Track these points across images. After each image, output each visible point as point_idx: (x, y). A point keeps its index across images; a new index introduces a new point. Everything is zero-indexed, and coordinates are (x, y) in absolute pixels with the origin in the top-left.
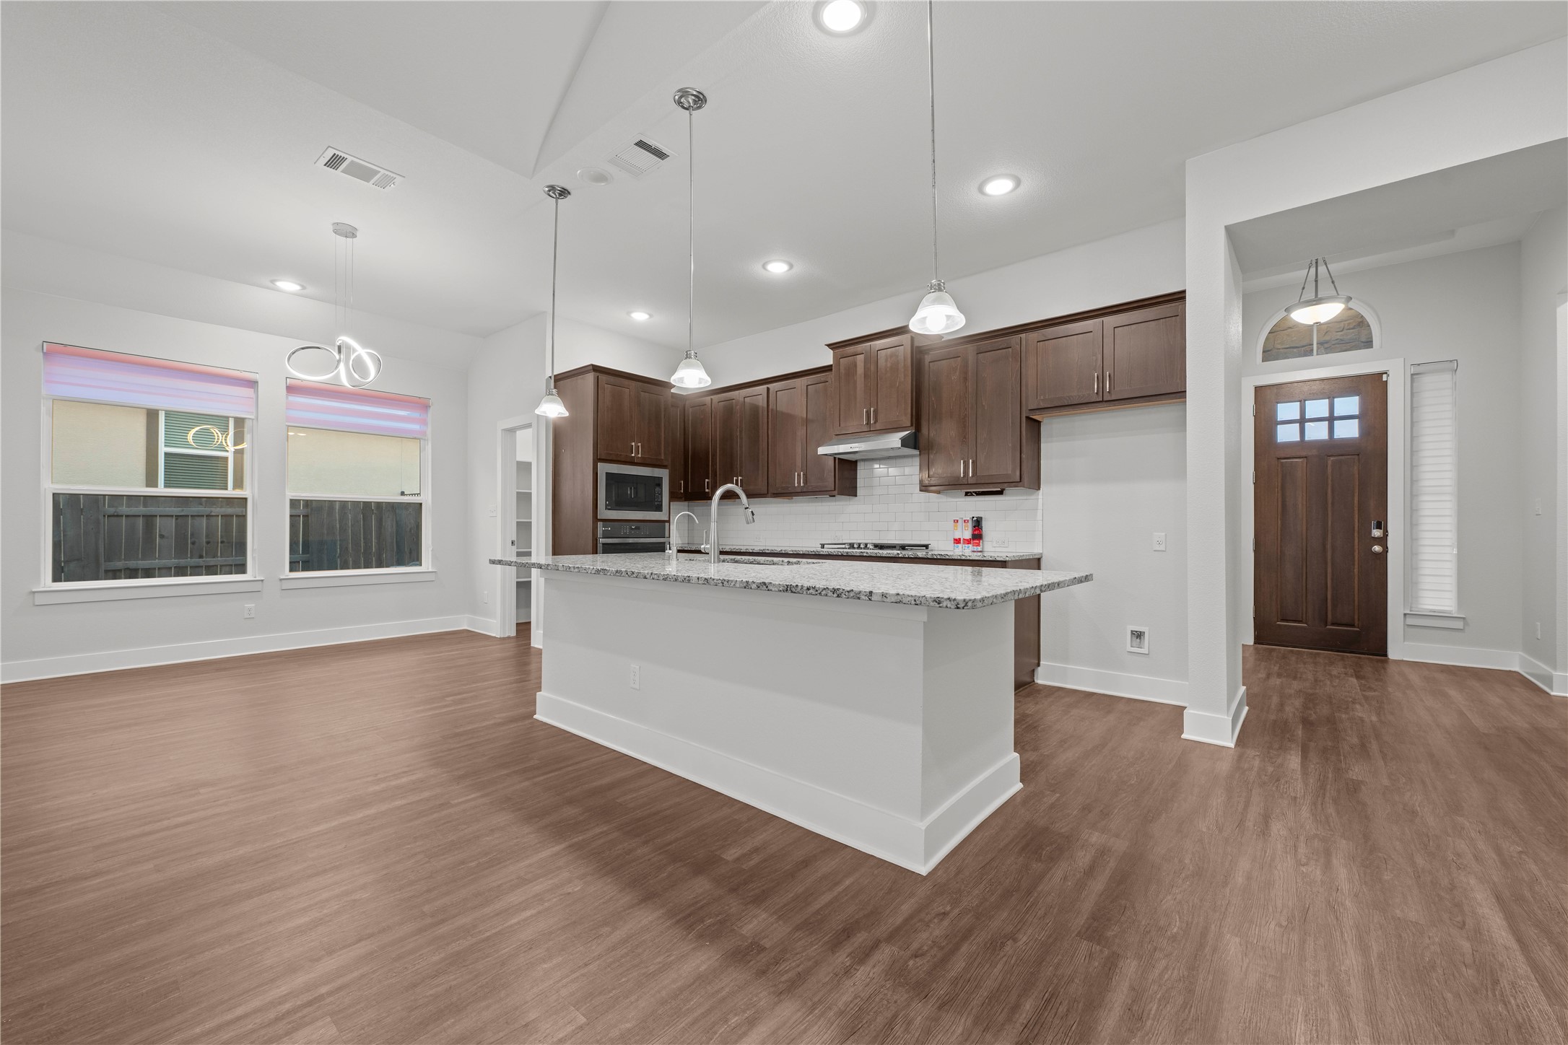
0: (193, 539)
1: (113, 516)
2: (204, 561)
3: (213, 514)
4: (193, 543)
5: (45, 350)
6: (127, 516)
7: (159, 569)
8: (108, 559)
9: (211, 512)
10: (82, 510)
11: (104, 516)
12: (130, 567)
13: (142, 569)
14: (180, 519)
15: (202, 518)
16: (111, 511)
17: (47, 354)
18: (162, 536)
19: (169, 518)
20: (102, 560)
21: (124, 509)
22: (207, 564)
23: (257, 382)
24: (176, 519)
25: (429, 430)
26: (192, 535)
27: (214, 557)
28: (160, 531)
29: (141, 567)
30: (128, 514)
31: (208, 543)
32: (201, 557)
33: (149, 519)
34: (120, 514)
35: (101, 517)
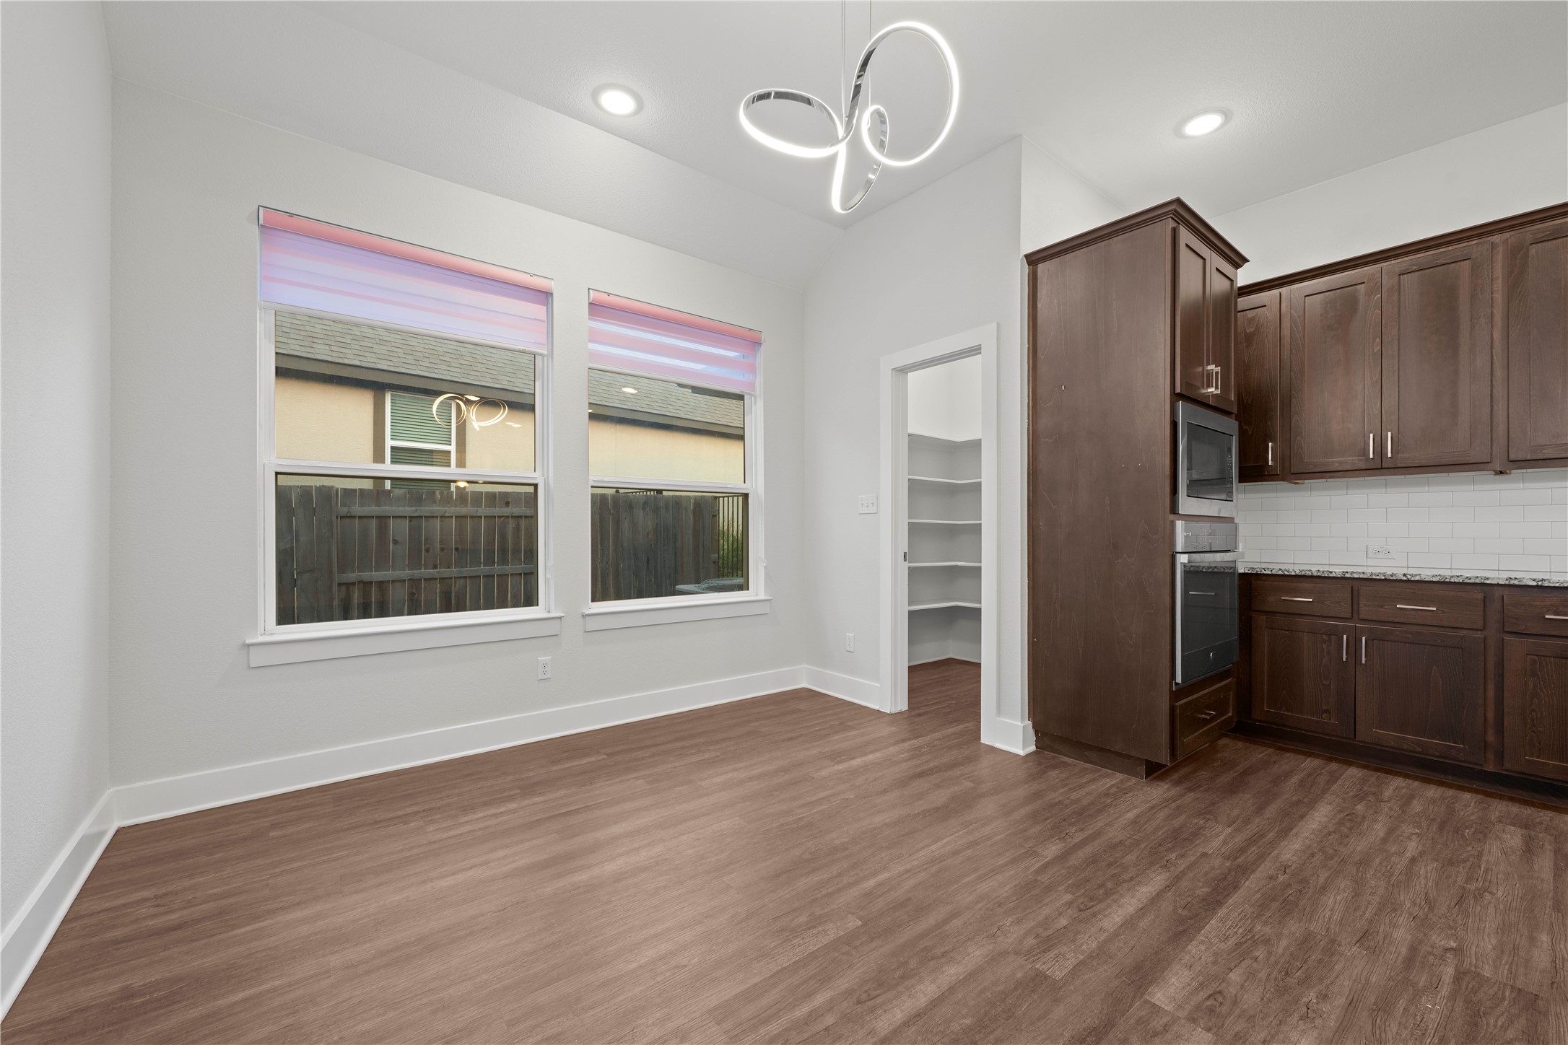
0: (426, 546)
1: (347, 517)
2: (438, 572)
3: (447, 514)
4: (427, 550)
5: (261, 222)
6: (360, 517)
7: (393, 581)
8: (342, 570)
9: (445, 512)
10: (314, 509)
11: (337, 517)
12: (365, 581)
13: (376, 582)
14: (413, 520)
15: (435, 520)
16: (344, 511)
17: (265, 228)
18: (395, 542)
19: (404, 520)
20: (335, 569)
21: (357, 509)
22: (442, 576)
23: (552, 294)
24: (410, 521)
25: (759, 381)
26: (426, 540)
27: (449, 568)
28: (393, 536)
29: (375, 579)
30: (362, 514)
31: (442, 549)
32: (435, 567)
33: (382, 519)
34: (353, 514)
35: (334, 518)
